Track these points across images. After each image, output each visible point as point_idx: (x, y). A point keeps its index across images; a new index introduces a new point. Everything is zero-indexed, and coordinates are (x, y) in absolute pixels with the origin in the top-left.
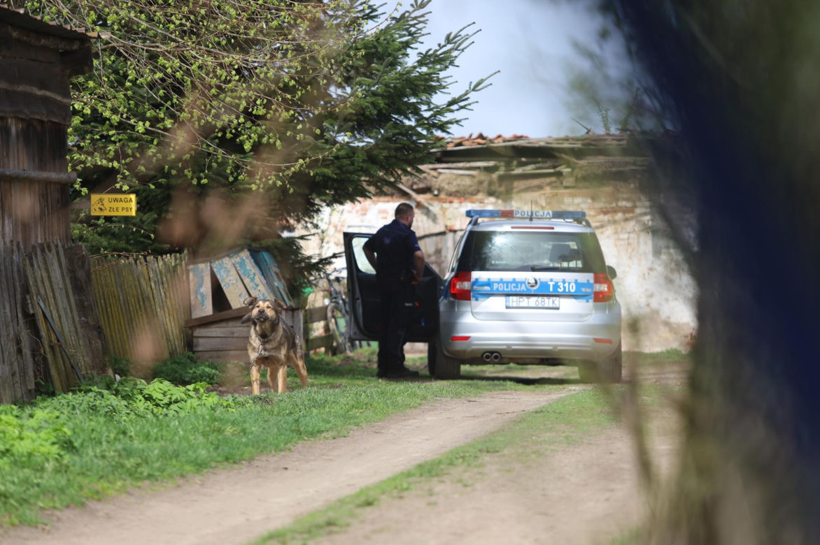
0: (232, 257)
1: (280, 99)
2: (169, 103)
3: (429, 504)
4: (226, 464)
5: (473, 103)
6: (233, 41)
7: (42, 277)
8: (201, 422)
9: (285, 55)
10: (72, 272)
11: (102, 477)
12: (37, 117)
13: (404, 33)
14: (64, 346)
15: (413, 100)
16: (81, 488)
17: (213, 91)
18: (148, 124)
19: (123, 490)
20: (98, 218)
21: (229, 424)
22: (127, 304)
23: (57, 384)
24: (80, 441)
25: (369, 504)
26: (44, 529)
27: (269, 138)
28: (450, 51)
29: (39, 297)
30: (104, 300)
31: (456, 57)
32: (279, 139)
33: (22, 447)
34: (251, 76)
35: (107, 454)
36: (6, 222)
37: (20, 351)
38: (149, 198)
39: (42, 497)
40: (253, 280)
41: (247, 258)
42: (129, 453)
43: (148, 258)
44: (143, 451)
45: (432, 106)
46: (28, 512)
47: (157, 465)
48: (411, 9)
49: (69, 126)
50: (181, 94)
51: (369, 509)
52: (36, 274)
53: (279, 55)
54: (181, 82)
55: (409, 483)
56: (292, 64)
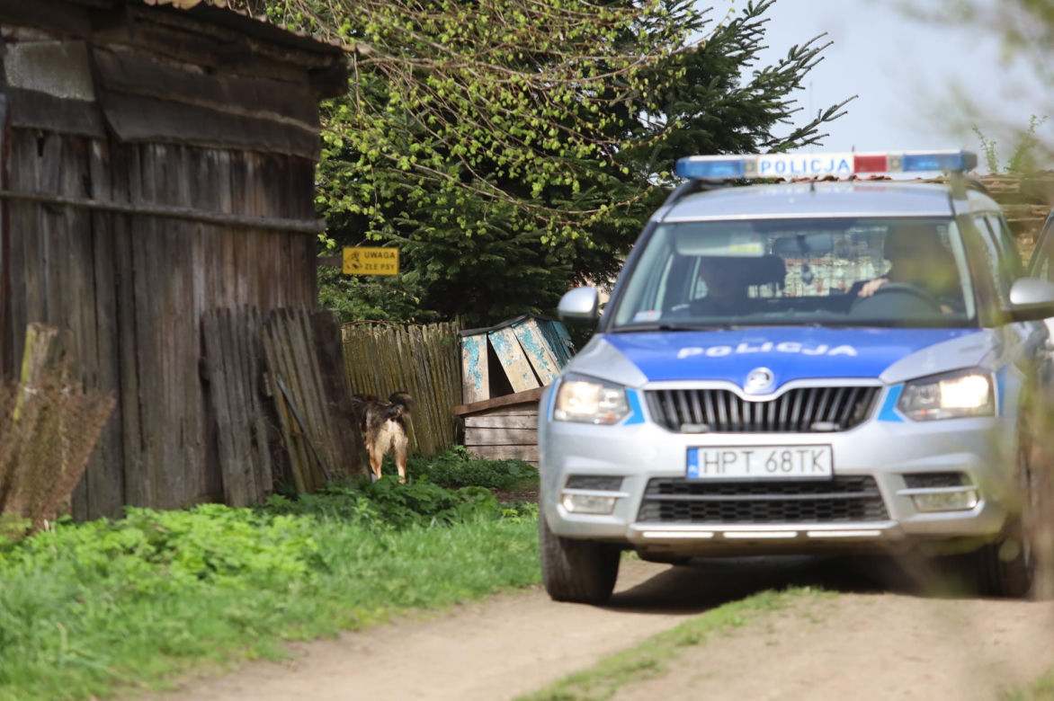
0: (514, 327)
1: (579, 129)
2: (440, 132)
3: (769, 644)
4: (510, 588)
5: (823, 136)
6: (521, 56)
7: (282, 349)
8: (479, 535)
9: (586, 72)
10: (320, 345)
11: (358, 602)
12: (280, 151)
13: (735, 45)
14: (308, 436)
15: (745, 130)
16: (333, 614)
17: (496, 119)
18: (414, 159)
19: (385, 619)
20: (349, 277)
21: (514, 539)
22: (383, 385)
23: (301, 485)
24: (330, 556)
25: (693, 643)
26: (289, 666)
27: (564, 178)
28: (793, 70)
29: (279, 375)
30: (356, 380)
31: (801, 77)
32: (578, 179)
33: (260, 562)
34: (543, 101)
35: (364, 573)
36: (240, 281)
37: (255, 443)
38: (411, 254)
39: (285, 625)
40: (541, 355)
41: (533, 329)
42: (390, 572)
43: (410, 327)
44: (409, 570)
45: (770, 139)
46: (269, 644)
47: (426, 588)
48: (744, 16)
49: (317, 162)
50: (454, 122)
51: (692, 649)
52: (276, 346)
53: (578, 73)
54: (455, 106)
55: (743, 618)
56: (594, 85)
